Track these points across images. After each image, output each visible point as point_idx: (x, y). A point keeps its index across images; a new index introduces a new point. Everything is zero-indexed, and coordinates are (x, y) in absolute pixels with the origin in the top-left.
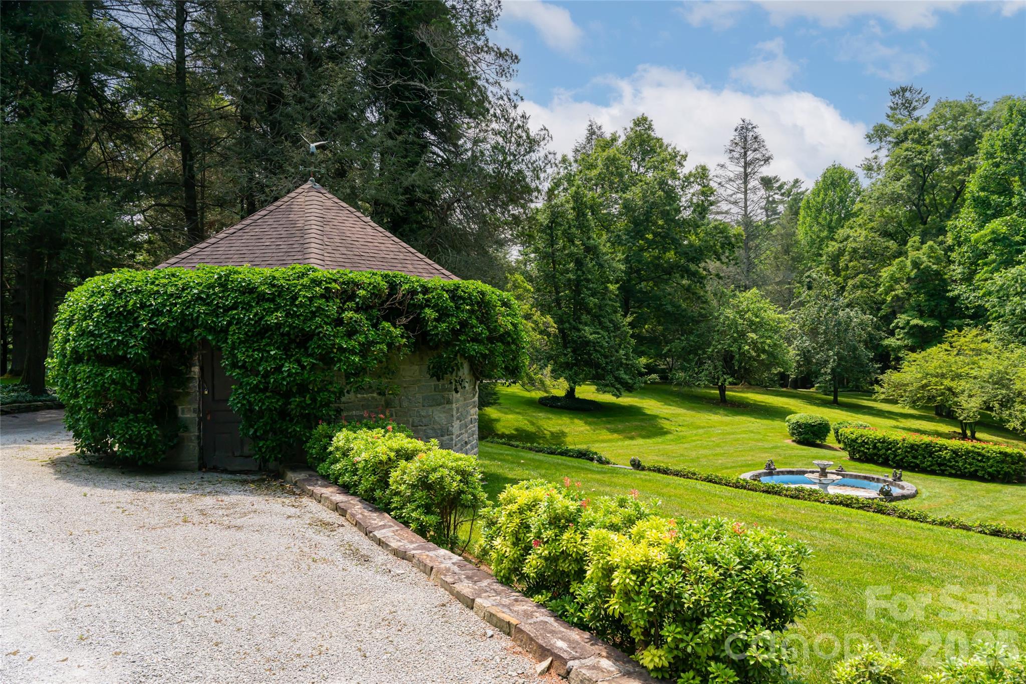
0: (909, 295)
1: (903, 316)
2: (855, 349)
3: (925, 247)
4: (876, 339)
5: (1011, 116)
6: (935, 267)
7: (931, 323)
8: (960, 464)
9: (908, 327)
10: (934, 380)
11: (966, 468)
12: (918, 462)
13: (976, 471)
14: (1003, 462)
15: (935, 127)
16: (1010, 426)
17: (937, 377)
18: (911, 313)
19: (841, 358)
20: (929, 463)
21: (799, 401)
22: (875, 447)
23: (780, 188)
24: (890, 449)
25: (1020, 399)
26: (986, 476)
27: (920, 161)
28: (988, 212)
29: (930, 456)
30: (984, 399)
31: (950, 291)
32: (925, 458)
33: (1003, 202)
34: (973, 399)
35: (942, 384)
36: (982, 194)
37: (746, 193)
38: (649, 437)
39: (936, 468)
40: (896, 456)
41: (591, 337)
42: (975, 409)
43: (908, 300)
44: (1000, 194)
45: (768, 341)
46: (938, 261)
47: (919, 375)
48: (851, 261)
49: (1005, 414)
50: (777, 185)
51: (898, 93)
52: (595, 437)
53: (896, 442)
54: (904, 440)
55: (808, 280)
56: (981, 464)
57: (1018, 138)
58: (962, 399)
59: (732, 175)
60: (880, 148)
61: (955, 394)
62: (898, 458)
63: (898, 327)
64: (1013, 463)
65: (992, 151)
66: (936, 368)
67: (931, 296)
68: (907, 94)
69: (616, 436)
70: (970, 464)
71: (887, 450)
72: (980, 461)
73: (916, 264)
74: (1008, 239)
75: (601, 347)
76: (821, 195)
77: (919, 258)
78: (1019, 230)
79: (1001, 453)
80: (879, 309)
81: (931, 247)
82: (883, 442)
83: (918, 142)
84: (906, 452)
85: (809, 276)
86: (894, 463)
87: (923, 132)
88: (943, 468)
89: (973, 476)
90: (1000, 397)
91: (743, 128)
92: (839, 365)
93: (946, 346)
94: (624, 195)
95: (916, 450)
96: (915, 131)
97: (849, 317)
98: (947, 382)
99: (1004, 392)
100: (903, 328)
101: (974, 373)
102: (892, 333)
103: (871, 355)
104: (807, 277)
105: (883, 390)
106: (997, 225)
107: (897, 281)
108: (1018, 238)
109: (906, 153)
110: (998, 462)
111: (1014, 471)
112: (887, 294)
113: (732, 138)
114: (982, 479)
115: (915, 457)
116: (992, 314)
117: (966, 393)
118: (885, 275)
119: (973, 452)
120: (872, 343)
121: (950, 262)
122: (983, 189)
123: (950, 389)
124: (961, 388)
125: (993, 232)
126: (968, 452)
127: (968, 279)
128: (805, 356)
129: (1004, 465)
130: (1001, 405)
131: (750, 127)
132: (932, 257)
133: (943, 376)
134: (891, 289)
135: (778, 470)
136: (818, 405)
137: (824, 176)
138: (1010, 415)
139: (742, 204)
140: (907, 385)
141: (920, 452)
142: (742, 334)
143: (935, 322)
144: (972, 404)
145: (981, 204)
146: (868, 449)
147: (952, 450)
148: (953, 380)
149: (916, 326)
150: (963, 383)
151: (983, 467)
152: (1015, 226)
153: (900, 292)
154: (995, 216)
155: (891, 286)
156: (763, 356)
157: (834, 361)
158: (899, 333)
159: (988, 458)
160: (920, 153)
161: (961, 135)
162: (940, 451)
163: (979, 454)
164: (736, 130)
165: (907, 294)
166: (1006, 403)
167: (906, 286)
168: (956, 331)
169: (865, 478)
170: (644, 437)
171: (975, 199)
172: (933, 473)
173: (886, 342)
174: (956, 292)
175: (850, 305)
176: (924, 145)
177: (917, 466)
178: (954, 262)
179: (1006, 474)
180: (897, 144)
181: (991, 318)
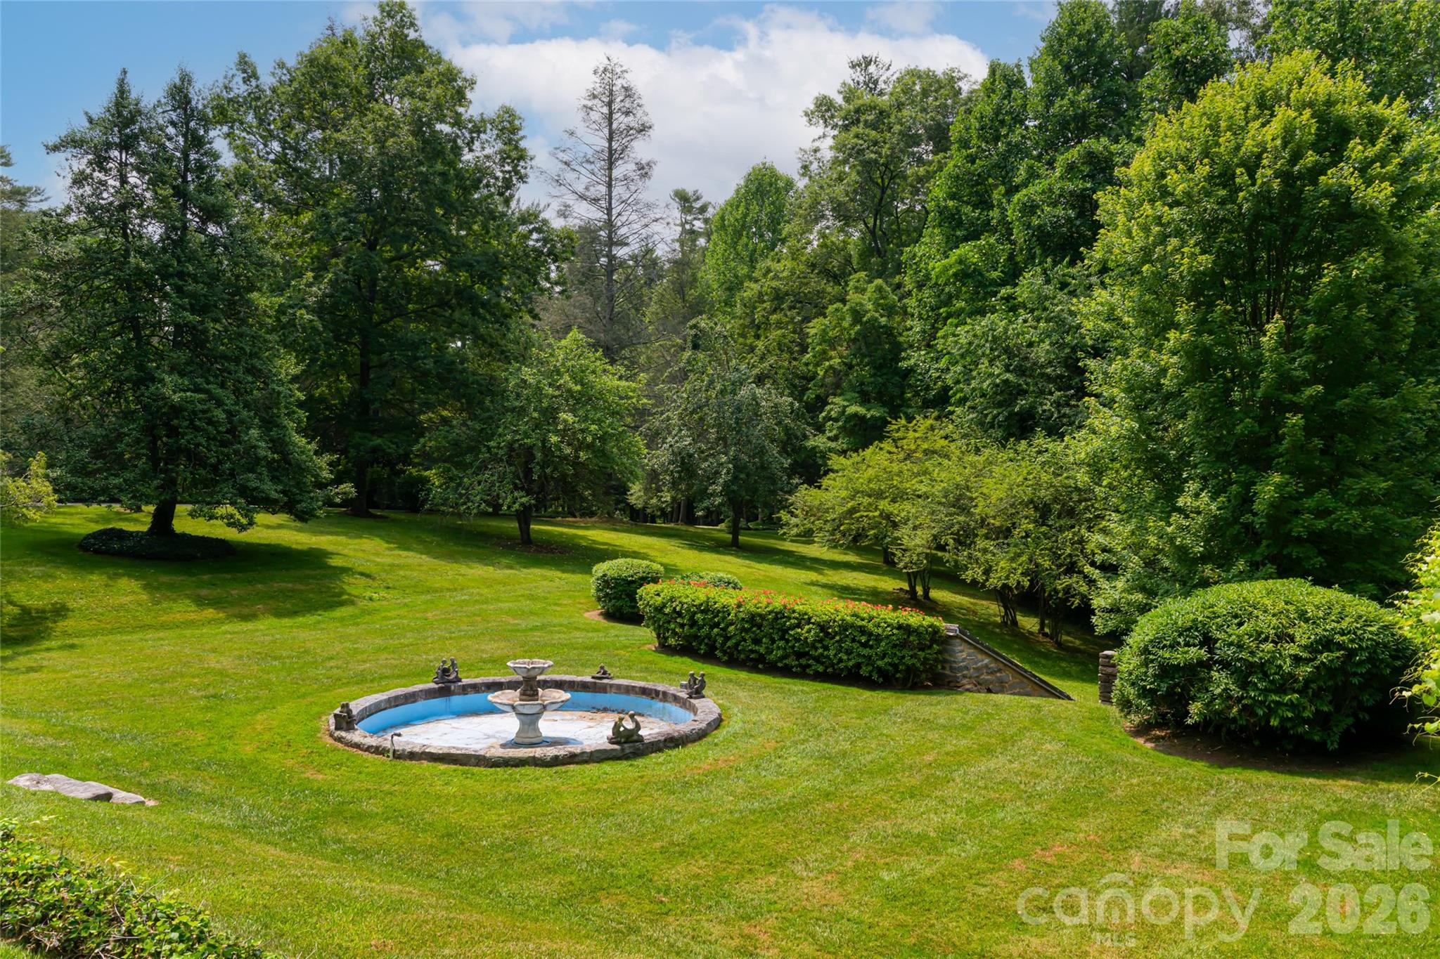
0: (850, 367)
1: (837, 400)
2: (762, 451)
3: (871, 287)
4: (797, 438)
5: (993, 83)
6: (883, 320)
7: (875, 412)
8: (832, 653)
9: (843, 419)
10: (866, 500)
11: (841, 660)
12: (762, 650)
13: (858, 666)
14: (904, 645)
15: (900, 106)
16: (968, 575)
17: (870, 496)
18: (849, 395)
19: (739, 467)
20: (780, 653)
21: (674, 542)
22: (693, 623)
23: (703, 209)
24: (717, 625)
25: (984, 531)
26: (875, 677)
27: (873, 156)
28: (958, 233)
29: (782, 638)
30: (934, 532)
31: (904, 359)
32: (773, 641)
33: (978, 219)
34: (919, 532)
35: (876, 509)
36: (951, 203)
37: (610, 186)
38: (294, 613)
39: (791, 661)
40: (727, 639)
41: (176, 398)
42: (919, 550)
43: (847, 375)
44: (975, 207)
45: (593, 427)
46: (890, 311)
47: (844, 493)
48: (774, 311)
49: (963, 557)
50: (698, 205)
51: (859, 65)
52: (148, 620)
53: (725, 610)
54: (739, 606)
55: (693, 332)
56: (866, 652)
57: (1001, 117)
58: (903, 532)
59: (590, 152)
60: (824, 136)
61: (895, 525)
62: (729, 644)
63: (831, 419)
64: (922, 648)
65: (966, 137)
66: (870, 481)
67: (878, 368)
68: (872, 68)
69: (210, 613)
70: (849, 652)
71: (712, 628)
72: (865, 645)
73: (857, 315)
74: (981, 274)
75: (210, 422)
76: (741, 209)
77: (862, 305)
78: (998, 262)
79: (900, 627)
80: (805, 389)
81: (879, 289)
82: (705, 612)
83: (873, 126)
84: (743, 630)
85: (694, 326)
86: (725, 653)
87: (881, 113)
88: (803, 661)
89: (852, 677)
90: (956, 528)
91: (605, 70)
92: (735, 478)
93: (887, 445)
94: (336, 135)
95: (759, 626)
96: (872, 108)
97: (754, 398)
98: (884, 505)
99: (961, 518)
100: (836, 420)
101: (923, 489)
102: (820, 429)
103: (787, 463)
104: (691, 328)
105: (794, 521)
106: (968, 251)
107: (833, 344)
108: (995, 275)
109: (855, 140)
110: (895, 646)
111: (923, 664)
112: (817, 365)
113: (590, 86)
114: (868, 684)
115: (757, 641)
116: (955, 394)
117: (910, 524)
118: (812, 332)
119: (852, 626)
120: (791, 443)
121: (905, 313)
122: (952, 196)
123: (888, 517)
124: (903, 514)
125: (960, 262)
126: (845, 627)
127: (928, 341)
128: (683, 463)
129: (905, 652)
130: (958, 541)
131: (618, 70)
132: (879, 305)
133: (879, 495)
134: (824, 356)
135: (465, 681)
136: (702, 548)
137: (749, 180)
138: (970, 556)
139: (603, 204)
140: (827, 511)
141: (766, 629)
142: (550, 414)
143: (882, 410)
144: (918, 541)
145: (950, 220)
146: (682, 626)
147: (818, 624)
148: (894, 501)
149: (855, 415)
150: (907, 506)
151: (870, 657)
152: (993, 256)
153: (836, 361)
154: (966, 239)
155: (824, 352)
156: (583, 455)
157: (728, 473)
158: (832, 429)
159: (878, 638)
160: (875, 143)
161: (933, 119)
162: (798, 626)
163: (863, 631)
164: (595, 72)
165: (845, 364)
166: (964, 538)
167: (845, 353)
168: (903, 422)
169: (644, 692)
170: (279, 614)
171: (941, 211)
172: (786, 672)
173: (810, 443)
174: (912, 362)
175: (760, 380)
176: (882, 132)
177: (761, 659)
178: (913, 315)
179: (910, 670)
180: (846, 128)
181: (953, 400)
